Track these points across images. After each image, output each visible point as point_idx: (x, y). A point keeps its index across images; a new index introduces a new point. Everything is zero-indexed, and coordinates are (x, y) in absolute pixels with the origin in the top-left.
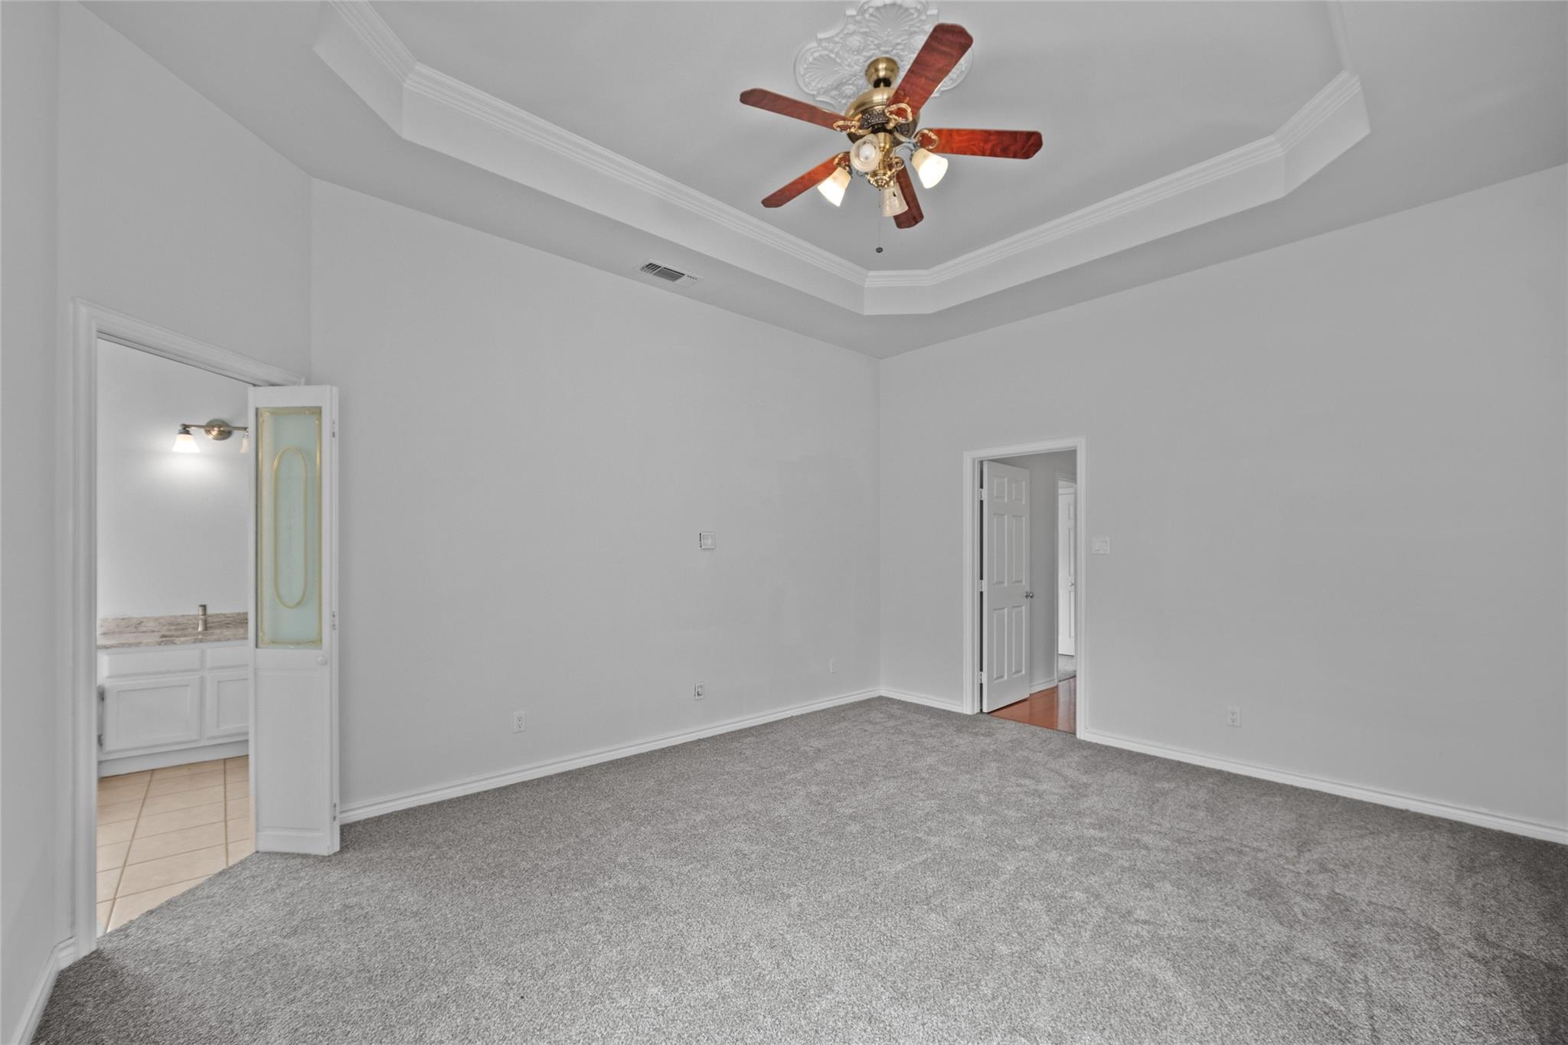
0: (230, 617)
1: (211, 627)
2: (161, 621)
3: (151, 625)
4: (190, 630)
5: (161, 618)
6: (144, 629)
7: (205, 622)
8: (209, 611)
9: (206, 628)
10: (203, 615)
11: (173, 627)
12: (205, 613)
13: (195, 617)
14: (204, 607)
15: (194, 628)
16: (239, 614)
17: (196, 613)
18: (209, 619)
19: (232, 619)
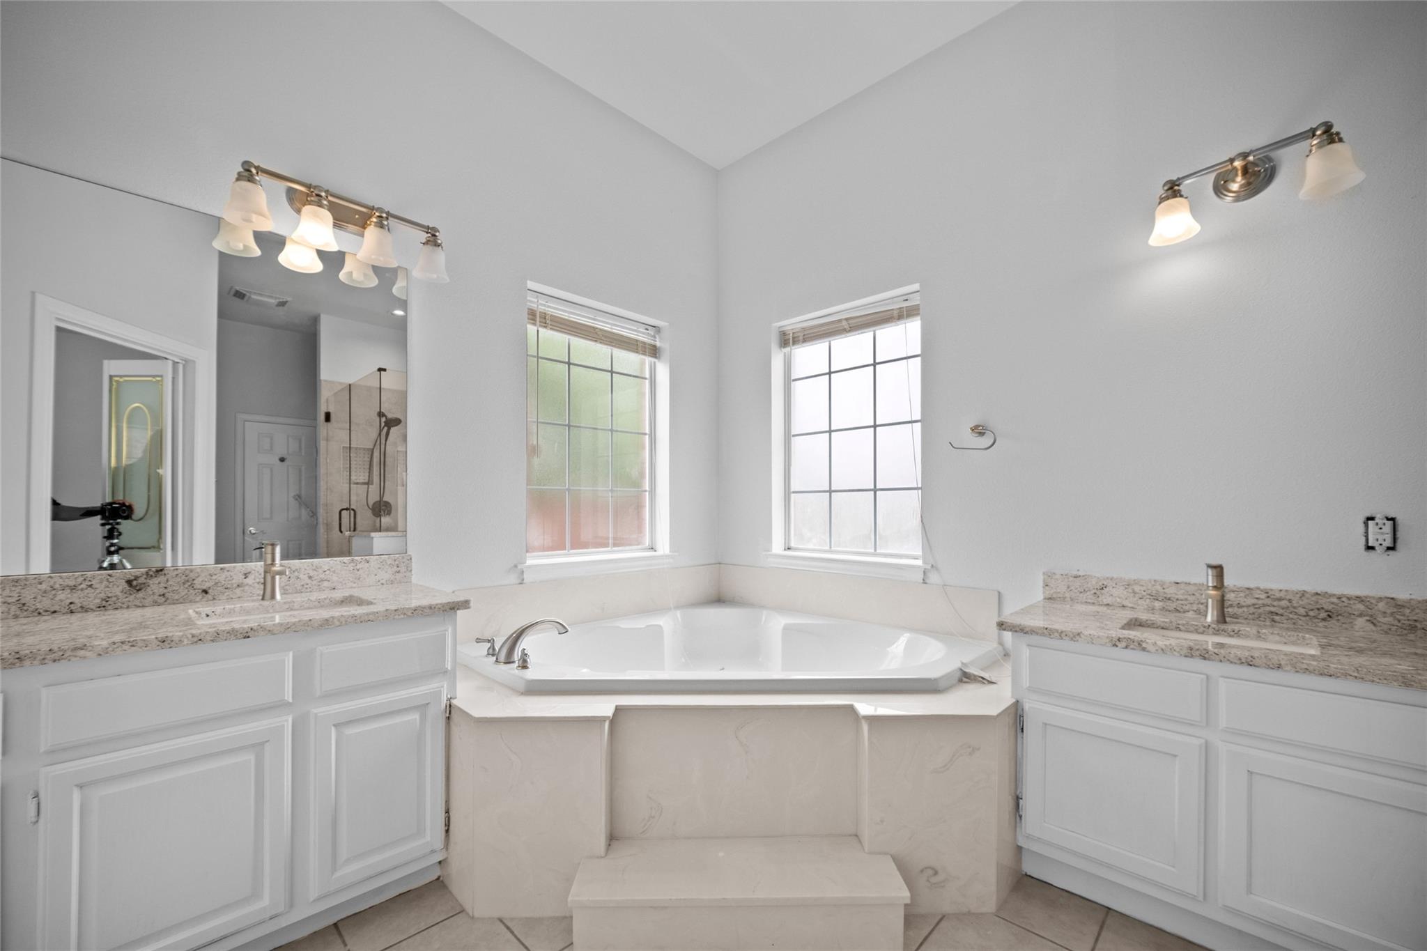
0: (1280, 599)
1: (1235, 616)
2: (1137, 588)
3: (1116, 594)
4: (1190, 614)
5: (1136, 582)
6: (1109, 600)
7: (1222, 604)
8: (1228, 581)
9: (1222, 618)
10: (1215, 588)
11: (1158, 605)
12: (1220, 585)
13: (1201, 587)
14: (1219, 570)
15: (1198, 612)
16: (1303, 594)
17: (1202, 580)
18: (1230, 596)
19: (1284, 603)
